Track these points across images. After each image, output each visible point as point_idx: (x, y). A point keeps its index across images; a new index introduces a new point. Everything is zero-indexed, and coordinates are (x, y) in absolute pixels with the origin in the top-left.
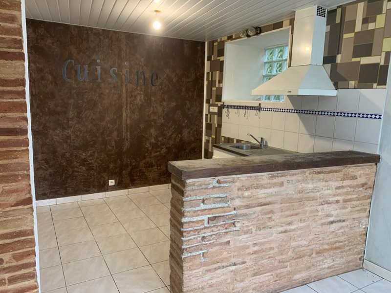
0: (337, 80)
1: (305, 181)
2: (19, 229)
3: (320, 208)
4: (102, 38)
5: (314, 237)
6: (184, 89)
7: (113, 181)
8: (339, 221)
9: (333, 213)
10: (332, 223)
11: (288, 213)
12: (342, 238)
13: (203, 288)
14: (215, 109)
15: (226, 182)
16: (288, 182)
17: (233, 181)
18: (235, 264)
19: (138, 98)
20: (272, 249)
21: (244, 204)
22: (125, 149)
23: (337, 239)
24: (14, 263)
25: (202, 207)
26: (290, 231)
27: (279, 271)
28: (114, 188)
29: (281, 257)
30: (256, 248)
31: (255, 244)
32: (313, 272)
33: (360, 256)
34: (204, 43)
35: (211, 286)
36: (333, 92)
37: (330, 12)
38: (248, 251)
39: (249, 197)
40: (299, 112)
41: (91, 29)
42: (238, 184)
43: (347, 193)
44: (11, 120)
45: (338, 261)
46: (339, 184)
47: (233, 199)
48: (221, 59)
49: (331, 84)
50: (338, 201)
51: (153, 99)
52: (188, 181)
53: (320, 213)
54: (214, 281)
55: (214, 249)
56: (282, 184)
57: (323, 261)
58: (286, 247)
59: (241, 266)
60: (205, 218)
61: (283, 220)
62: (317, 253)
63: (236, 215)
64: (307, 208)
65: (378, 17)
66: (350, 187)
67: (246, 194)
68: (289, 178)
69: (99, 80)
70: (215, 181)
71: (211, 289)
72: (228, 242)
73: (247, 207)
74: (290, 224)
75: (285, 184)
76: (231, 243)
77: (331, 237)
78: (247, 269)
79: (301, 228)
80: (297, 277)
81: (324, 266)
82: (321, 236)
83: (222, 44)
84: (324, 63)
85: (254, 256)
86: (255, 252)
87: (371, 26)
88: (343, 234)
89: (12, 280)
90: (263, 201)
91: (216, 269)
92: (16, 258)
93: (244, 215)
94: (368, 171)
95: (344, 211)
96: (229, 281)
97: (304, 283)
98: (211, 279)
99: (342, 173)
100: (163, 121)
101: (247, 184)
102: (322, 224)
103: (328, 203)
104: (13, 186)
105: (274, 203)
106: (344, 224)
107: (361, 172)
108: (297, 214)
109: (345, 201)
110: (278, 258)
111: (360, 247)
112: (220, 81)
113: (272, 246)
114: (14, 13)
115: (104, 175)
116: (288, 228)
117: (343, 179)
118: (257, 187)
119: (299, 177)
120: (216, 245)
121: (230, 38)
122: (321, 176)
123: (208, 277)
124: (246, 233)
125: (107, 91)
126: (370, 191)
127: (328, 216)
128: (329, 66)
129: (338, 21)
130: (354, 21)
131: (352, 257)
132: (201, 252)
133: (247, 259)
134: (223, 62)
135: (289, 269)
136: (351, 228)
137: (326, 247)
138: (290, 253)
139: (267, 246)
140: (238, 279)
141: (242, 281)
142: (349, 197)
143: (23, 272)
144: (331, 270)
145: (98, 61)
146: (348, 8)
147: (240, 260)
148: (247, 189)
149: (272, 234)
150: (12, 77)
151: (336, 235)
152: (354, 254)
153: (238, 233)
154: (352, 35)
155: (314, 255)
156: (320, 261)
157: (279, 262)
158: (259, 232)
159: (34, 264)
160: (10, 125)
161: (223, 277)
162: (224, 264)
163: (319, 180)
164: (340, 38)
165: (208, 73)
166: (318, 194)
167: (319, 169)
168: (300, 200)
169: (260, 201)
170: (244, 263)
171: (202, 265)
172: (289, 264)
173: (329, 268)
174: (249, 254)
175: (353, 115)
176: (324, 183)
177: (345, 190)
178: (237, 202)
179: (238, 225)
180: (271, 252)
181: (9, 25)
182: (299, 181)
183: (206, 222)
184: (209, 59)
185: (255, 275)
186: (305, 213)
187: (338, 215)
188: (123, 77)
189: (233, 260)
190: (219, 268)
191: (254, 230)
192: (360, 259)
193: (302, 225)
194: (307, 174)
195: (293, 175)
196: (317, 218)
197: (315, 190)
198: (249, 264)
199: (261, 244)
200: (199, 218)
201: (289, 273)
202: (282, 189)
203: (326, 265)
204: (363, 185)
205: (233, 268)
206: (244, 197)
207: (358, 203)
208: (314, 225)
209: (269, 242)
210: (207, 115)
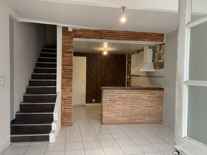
0: (155, 67)
1: (137, 93)
2: (70, 96)
3: (143, 102)
4: (92, 56)
5: (142, 110)
6: (118, 70)
7: (93, 100)
8: (151, 107)
9: (148, 104)
10: (148, 107)
11: (132, 101)
12: (153, 112)
13: (108, 117)
14: (129, 77)
15: (113, 92)
16: (131, 93)
17: (115, 92)
18: (116, 113)
19: (103, 73)
20: (127, 111)
21: (118, 97)
22: (98, 90)
23: (150, 112)
24: (69, 103)
25: (107, 97)
26: (133, 107)
27: (130, 118)
28: (94, 103)
29: (131, 114)
30: (122, 110)
31: (122, 109)
32: (142, 121)
33: (161, 119)
34: (126, 55)
35: (110, 117)
36: (154, 70)
37: (153, 47)
38: (120, 110)
39: (119, 96)
40: (148, 76)
41: (89, 53)
42: (116, 92)
43: (153, 99)
44: (70, 76)
45: (151, 119)
46: (149, 95)
47: (115, 96)
48: (130, 60)
49: (154, 68)
50: (149, 101)
51: (108, 73)
52: (104, 90)
53: (143, 103)
54: (111, 116)
55: (110, 108)
56: (129, 94)
57: (145, 118)
58: (132, 111)
59: (118, 114)
60: (108, 100)
61: (130, 103)
62: (143, 115)
63: (116, 100)
64: (138, 101)
65: (162, 49)
66: (154, 97)
67: (119, 95)
68: (131, 92)
69: (91, 68)
70: (111, 91)
71: (110, 118)
72: (114, 107)
73: (119, 98)
74: (133, 105)
75: (130, 94)
76: (115, 107)
77: (148, 111)
78: (120, 115)
79: (137, 107)
80: (136, 121)
81: (146, 120)
82: (144, 110)
83: (131, 55)
84: (152, 62)
85: (122, 112)
86: (122, 111)
87: (160, 52)
88: (153, 111)
89: (68, 106)
90: (124, 97)
91: (111, 113)
92: (69, 102)
93: (119, 100)
94: (160, 93)
95: (152, 104)
96: (115, 117)
97: (139, 123)
98: (110, 115)
99: (150, 92)
100: (111, 81)
101: (119, 92)
102: (144, 107)
103: (145, 100)
104: (70, 88)
105: (127, 98)
106: (152, 108)
107: (157, 93)
108: (135, 102)
109: (152, 101)
110: (130, 114)
111: (160, 117)
112: (130, 68)
113: (127, 110)
114: (72, 58)
115: (91, 98)
116: (132, 106)
117: (150, 94)
118: (122, 94)
119: (135, 92)
120: (111, 107)
121: (133, 53)
122: (142, 93)
123: (109, 114)
124: (119, 105)
125: (93, 71)
126: (162, 99)
127: (146, 104)
128: (153, 63)
129: (154, 50)
130: (157, 50)
131: (157, 119)
132: (107, 108)
133: (120, 112)
134: (131, 61)
135: (133, 118)
136: (156, 110)
137: (147, 114)
138: (133, 113)
139: (126, 110)
140: (117, 117)
141: (118, 118)
142: (154, 100)
143: (70, 105)
144: (149, 122)
145: (91, 63)
146: (156, 46)
147: (118, 112)
148: (119, 94)
149: (127, 107)
150: (71, 69)
151: (150, 111)
152: (158, 118)
153: (117, 105)
154: (157, 54)
155: (142, 115)
156: (144, 118)
157: (130, 115)
158: (123, 105)
159: (72, 104)
160: (70, 77)
161: (113, 116)
162: (113, 112)
163: (142, 94)
164: (155, 55)
165: (127, 65)
166: (142, 98)
167: (141, 91)
168: (136, 99)
169: (123, 97)
170: (119, 113)
171: (107, 111)
172: (133, 116)
173: (148, 121)
174: (120, 111)
175: (158, 77)
176: (143, 95)
177: (152, 98)
178: (116, 97)
179: (117, 103)
180: (127, 112)
181: (71, 60)
182: (135, 93)
183: (108, 101)
184: (128, 60)
185: (122, 117)
186: (138, 102)
187: (150, 105)
188: (98, 67)
189: (116, 112)
190: (112, 113)
191: (121, 104)
192: (161, 120)
193: (137, 106)
194: (137, 92)
195: (133, 91)
196: (142, 105)
197: (140, 96)
198: (120, 114)
199: (124, 109)
200: (107, 100)
201: (133, 119)
202: (129, 95)
203: (147, 120)
204: (159, 97)
205: (116, 114)
206: (118, 96)
207: (157, 102)
208: (141, 106)
209: (127, 109)
210: (127, 79)
